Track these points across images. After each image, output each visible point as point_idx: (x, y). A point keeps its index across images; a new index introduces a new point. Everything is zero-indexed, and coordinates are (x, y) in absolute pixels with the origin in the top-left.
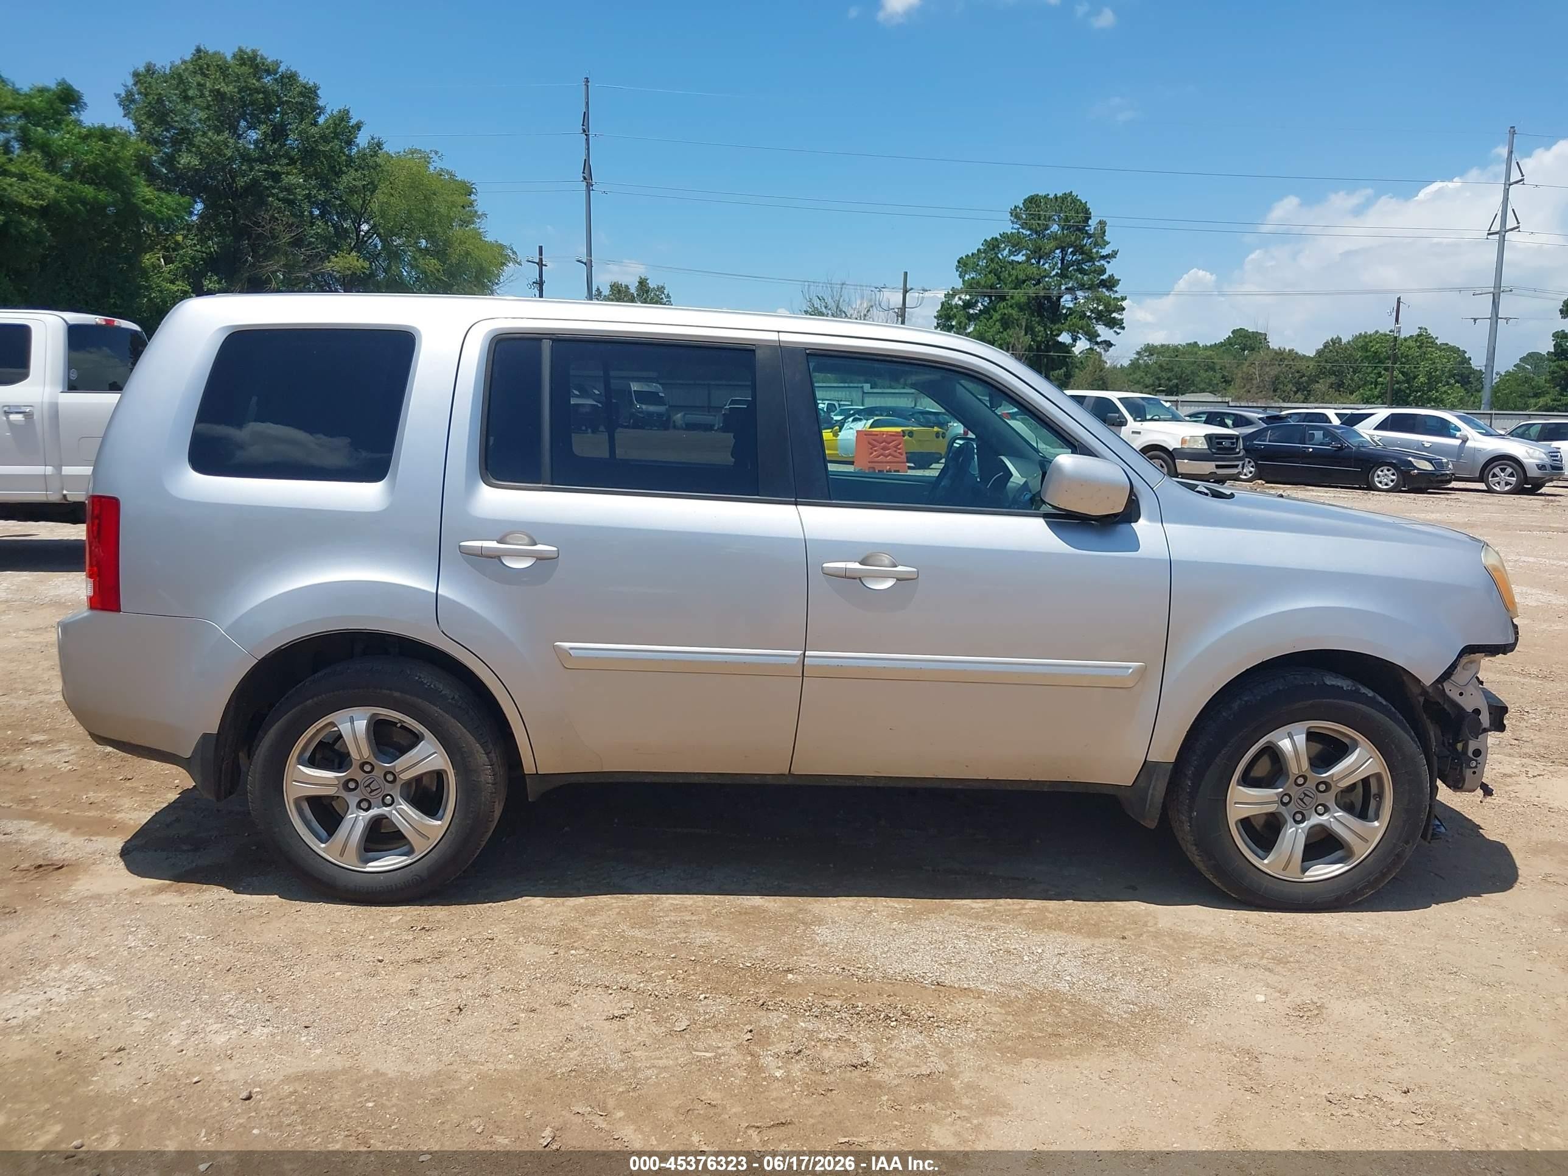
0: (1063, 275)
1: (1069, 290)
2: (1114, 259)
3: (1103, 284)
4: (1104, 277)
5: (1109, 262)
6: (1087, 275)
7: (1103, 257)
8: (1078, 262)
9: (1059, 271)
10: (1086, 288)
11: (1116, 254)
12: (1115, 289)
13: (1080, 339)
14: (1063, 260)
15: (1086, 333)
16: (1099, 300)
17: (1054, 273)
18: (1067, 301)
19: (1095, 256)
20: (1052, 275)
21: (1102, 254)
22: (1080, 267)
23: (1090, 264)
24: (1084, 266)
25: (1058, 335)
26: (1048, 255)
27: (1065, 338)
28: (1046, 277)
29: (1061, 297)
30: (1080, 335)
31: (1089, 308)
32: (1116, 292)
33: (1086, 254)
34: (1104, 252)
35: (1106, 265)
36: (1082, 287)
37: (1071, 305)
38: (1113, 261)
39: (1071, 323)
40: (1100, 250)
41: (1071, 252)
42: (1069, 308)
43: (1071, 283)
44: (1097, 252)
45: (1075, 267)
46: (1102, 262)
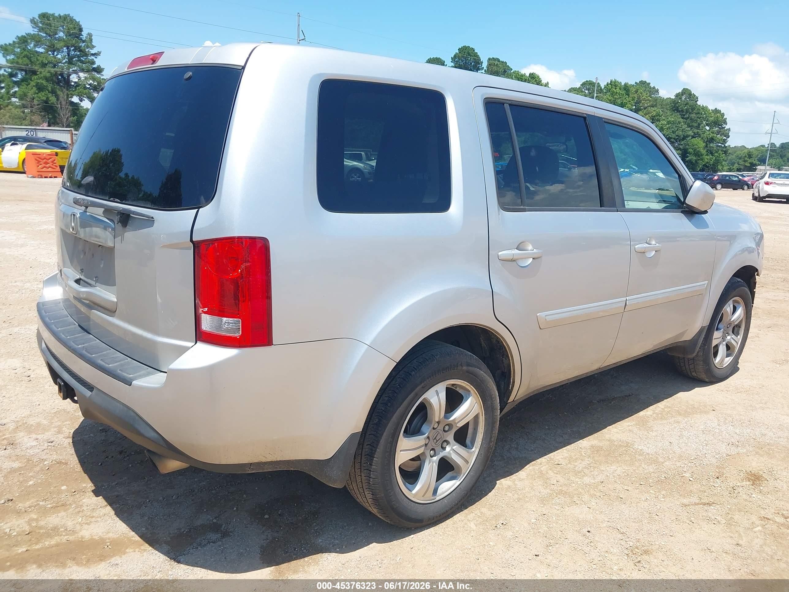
0: (70, 62)
1: (75, 72)
2: (99, 56)
3: (95, 70)
4: (95, 66)
5: (96, 58)
6: (85, 64)
7: (93, 55)
8: (79, 57)
9: (67, 60)
10: (85, 72)
11: (100, 53)
12: (102, 74)
13: (84, 100)
14: (68, 55)
15: (88, 98)
16: (94, 79)
17: (64, 61)
18: (74, 78)
19: (88, 53)
20: (63, 62)
21: (91, 53)
22: (80, 59)
23: (85, 58)
24: (82, 58)
25: (72, 97)
26: (59, 50)
27: (75, 99)
28: (60, 63)
29: (70, 75)
30: (84, 98)
31: (88, 83)
32: (103, 75)
33: (82, 52)
34: (93, 51)
35: (95, 59)
36: (82, 70)
37: (76, 80)
38: (99, 57)
39: (79, 91)
40: (90, 50)
41: (73, 50)
42: (75, 82)
43: (76, 67)
44: (89, 51)
45: (77, 59)
46: (93, 57)
